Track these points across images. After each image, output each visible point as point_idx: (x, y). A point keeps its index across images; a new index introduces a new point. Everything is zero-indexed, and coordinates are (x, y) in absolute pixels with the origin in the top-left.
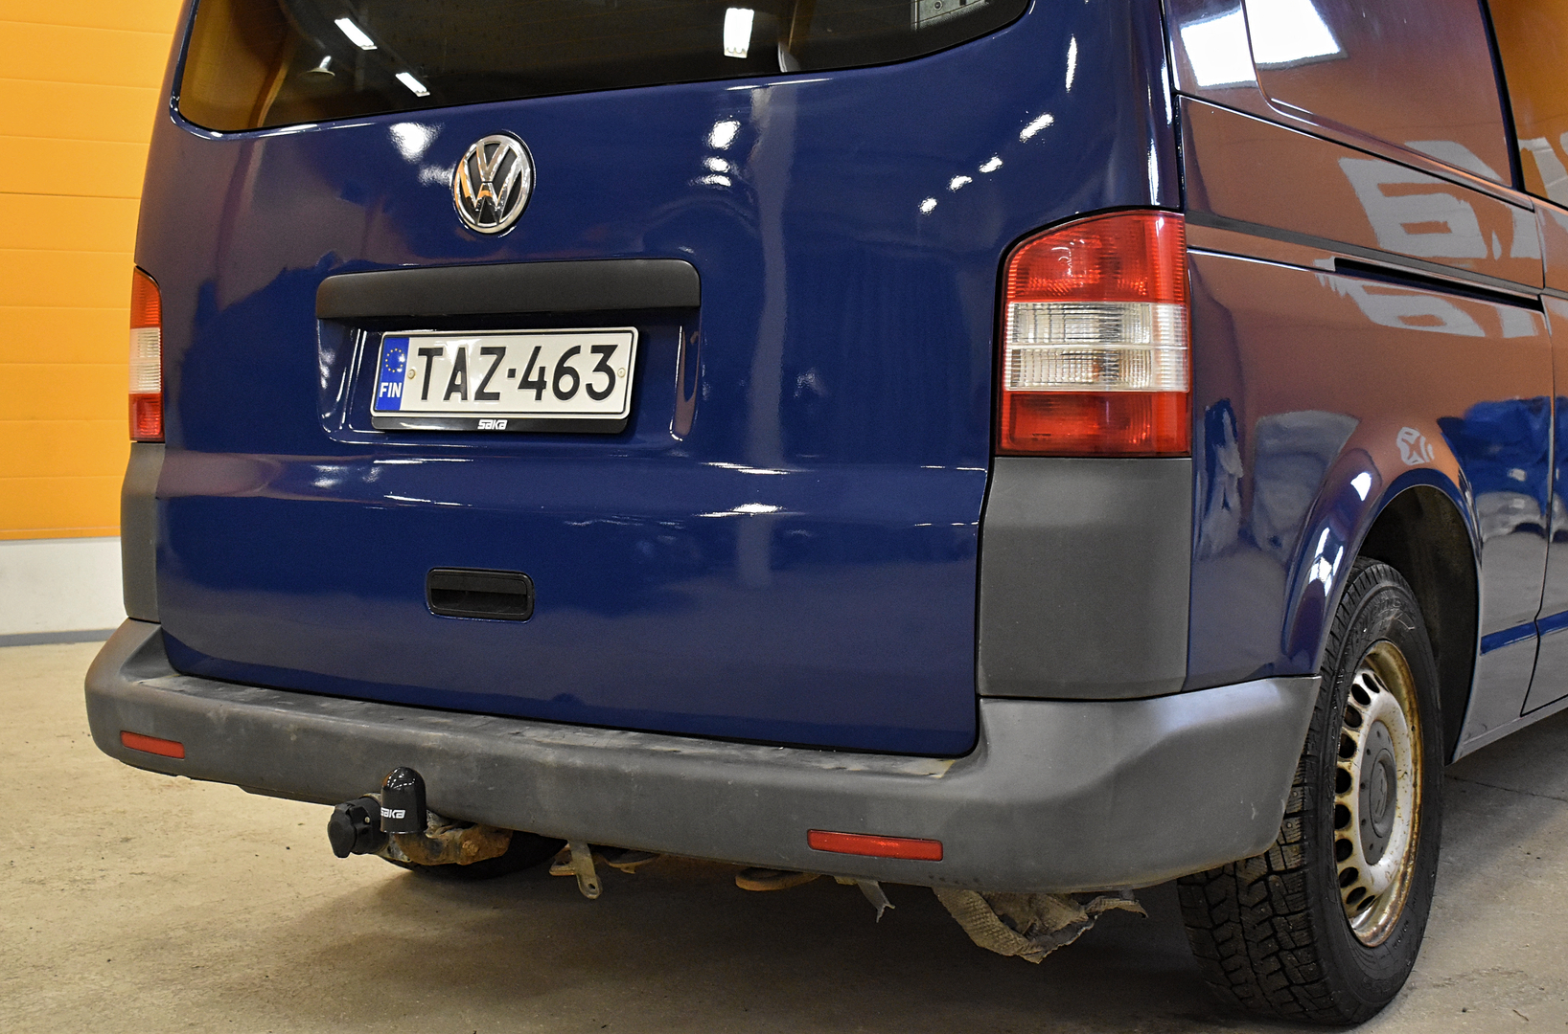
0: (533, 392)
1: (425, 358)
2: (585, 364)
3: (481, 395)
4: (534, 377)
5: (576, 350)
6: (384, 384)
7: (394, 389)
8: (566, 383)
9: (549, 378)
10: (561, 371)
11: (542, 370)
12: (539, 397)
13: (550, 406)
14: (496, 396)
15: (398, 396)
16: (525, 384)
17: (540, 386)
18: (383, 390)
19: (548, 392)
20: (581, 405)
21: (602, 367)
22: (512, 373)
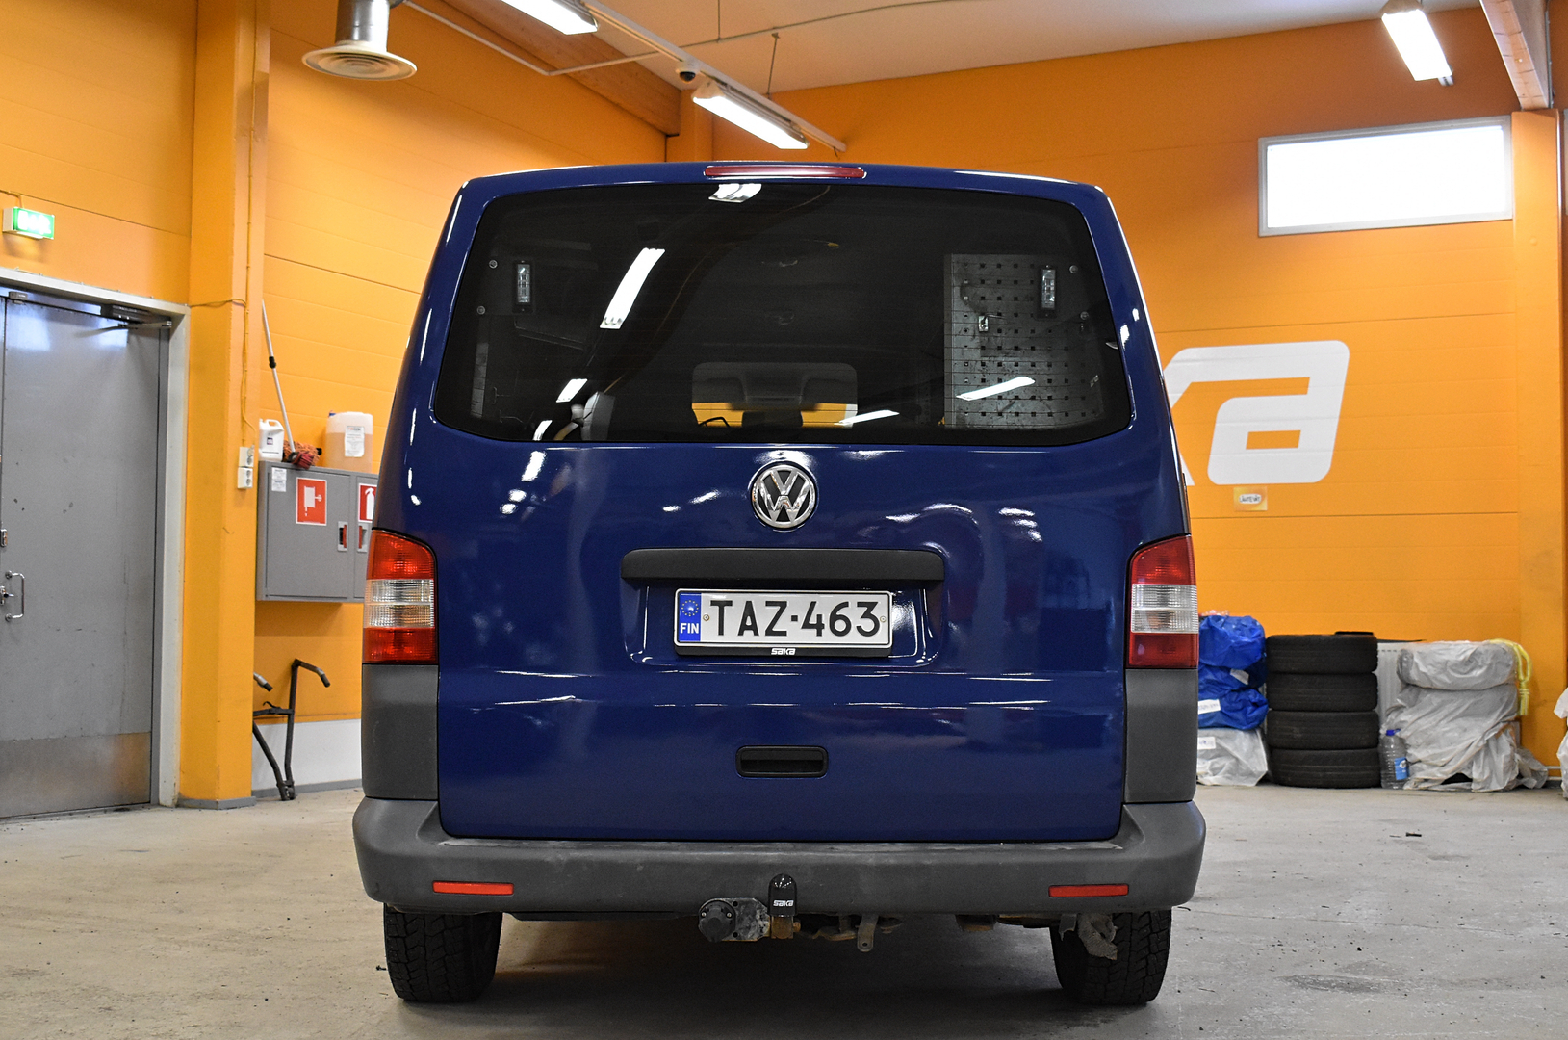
0: (815, 631)
1: (717, 607)
2: (855, 614)
3: (769, 632)
4: (813, 621)
5: (845, 604)
6: (682, 624)
7: (693, 628)
8: (840, 625)
9: (826, 621)
10: (834, 618)
11: (819, 617)
12: (819, 634)
13: (828, 639)
14: (784, 633)
15: (697, 632)
16: (806, 625)
17: (819, 627)
18: (682, 629)
19: (826, 631)
20: (854, 639)
21: (867, 615)
22: (794, 618)
